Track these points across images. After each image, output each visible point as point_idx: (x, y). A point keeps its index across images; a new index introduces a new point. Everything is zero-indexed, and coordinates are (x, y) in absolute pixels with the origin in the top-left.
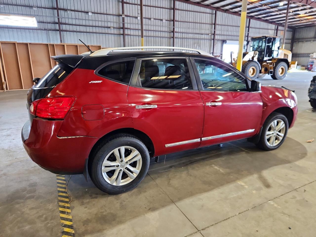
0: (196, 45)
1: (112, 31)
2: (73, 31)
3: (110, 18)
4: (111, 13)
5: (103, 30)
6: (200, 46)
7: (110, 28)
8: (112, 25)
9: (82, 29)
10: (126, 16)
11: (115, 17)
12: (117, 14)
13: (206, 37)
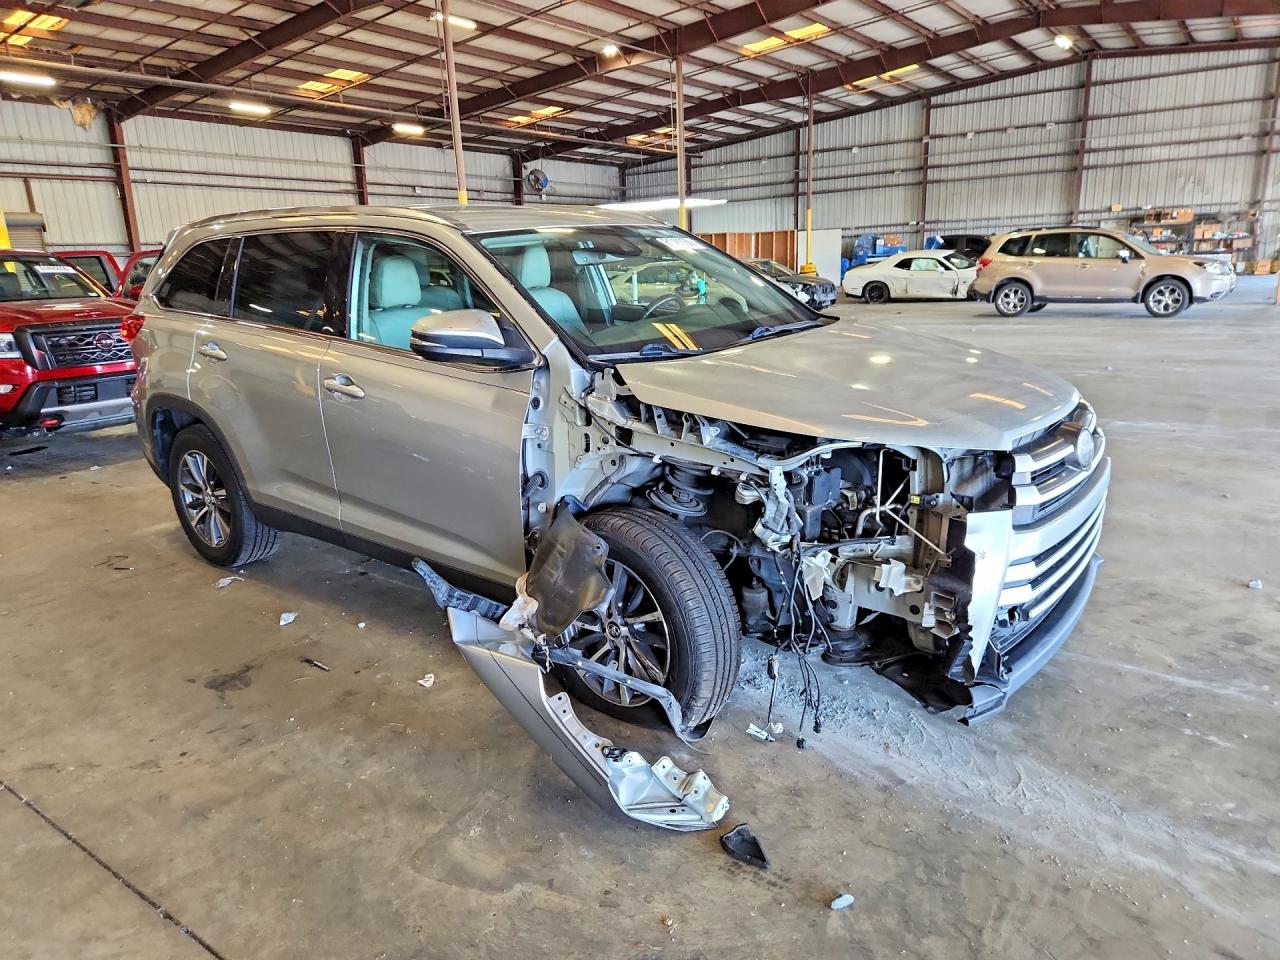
0: (1183, 179)
1: (903, 178)
2: (823, 192)
3: (900, 150)
4: (903, 137)
5: (881, 180)
6: (1200, 182)
7: (893, 172)
8: (902, 165)
9: (840, 184)
10: (934, 137)
11: (911, 146)
12: (911, 135)
13: (1233, 146)
